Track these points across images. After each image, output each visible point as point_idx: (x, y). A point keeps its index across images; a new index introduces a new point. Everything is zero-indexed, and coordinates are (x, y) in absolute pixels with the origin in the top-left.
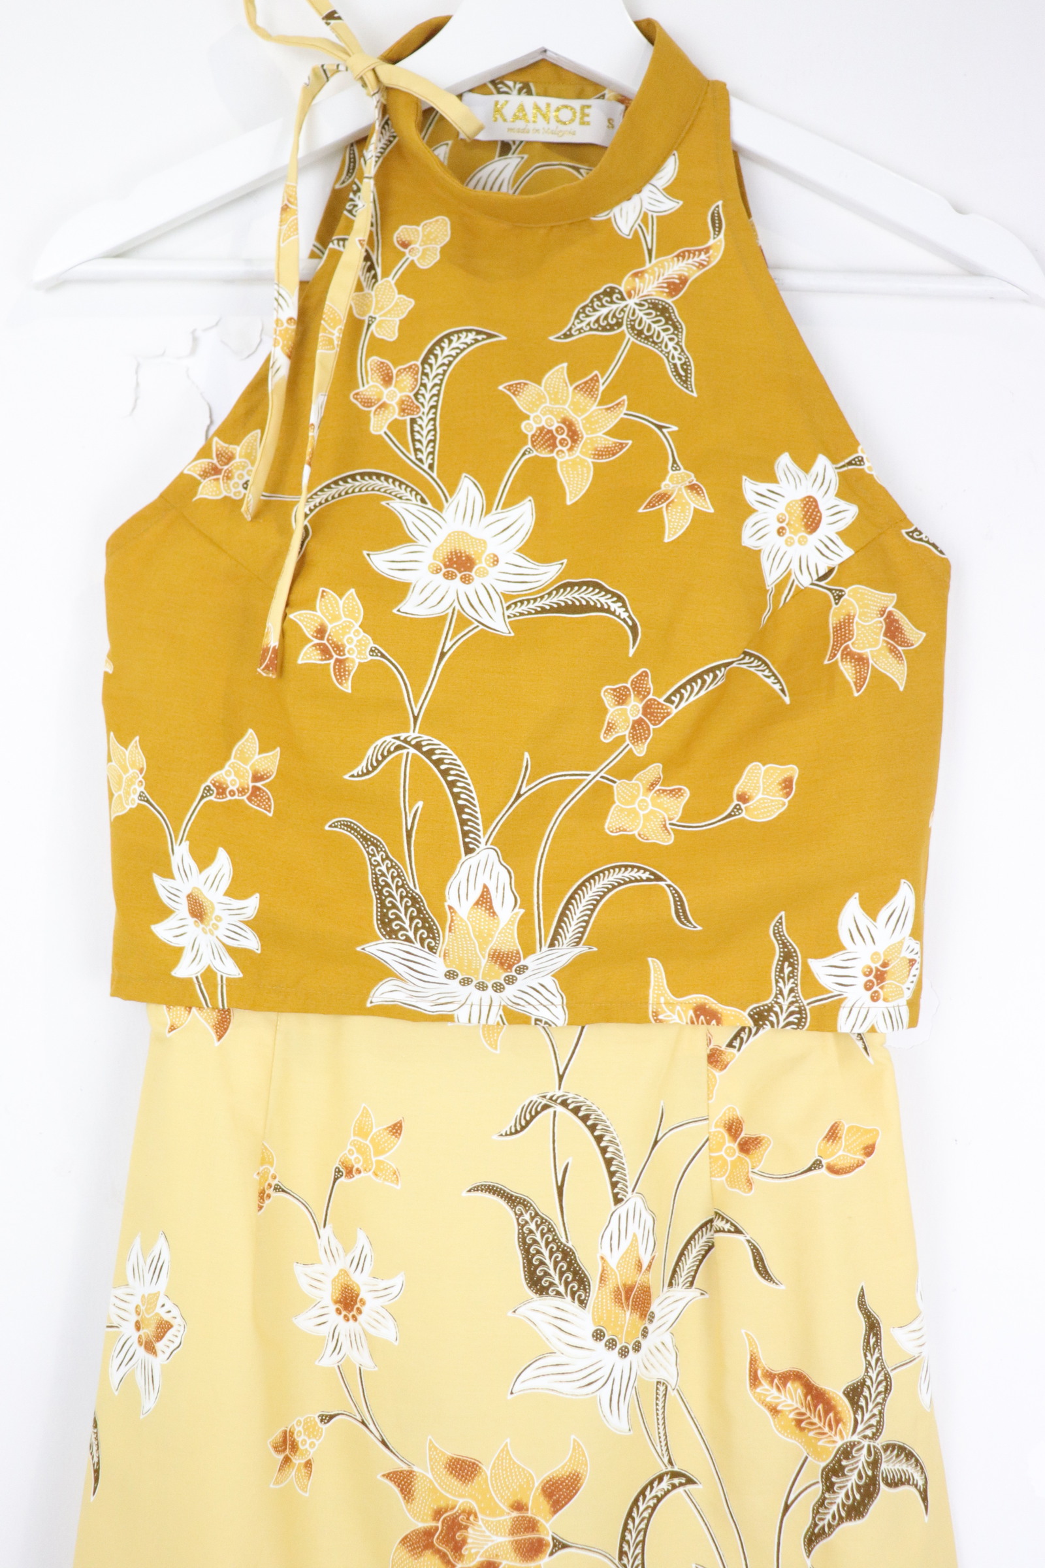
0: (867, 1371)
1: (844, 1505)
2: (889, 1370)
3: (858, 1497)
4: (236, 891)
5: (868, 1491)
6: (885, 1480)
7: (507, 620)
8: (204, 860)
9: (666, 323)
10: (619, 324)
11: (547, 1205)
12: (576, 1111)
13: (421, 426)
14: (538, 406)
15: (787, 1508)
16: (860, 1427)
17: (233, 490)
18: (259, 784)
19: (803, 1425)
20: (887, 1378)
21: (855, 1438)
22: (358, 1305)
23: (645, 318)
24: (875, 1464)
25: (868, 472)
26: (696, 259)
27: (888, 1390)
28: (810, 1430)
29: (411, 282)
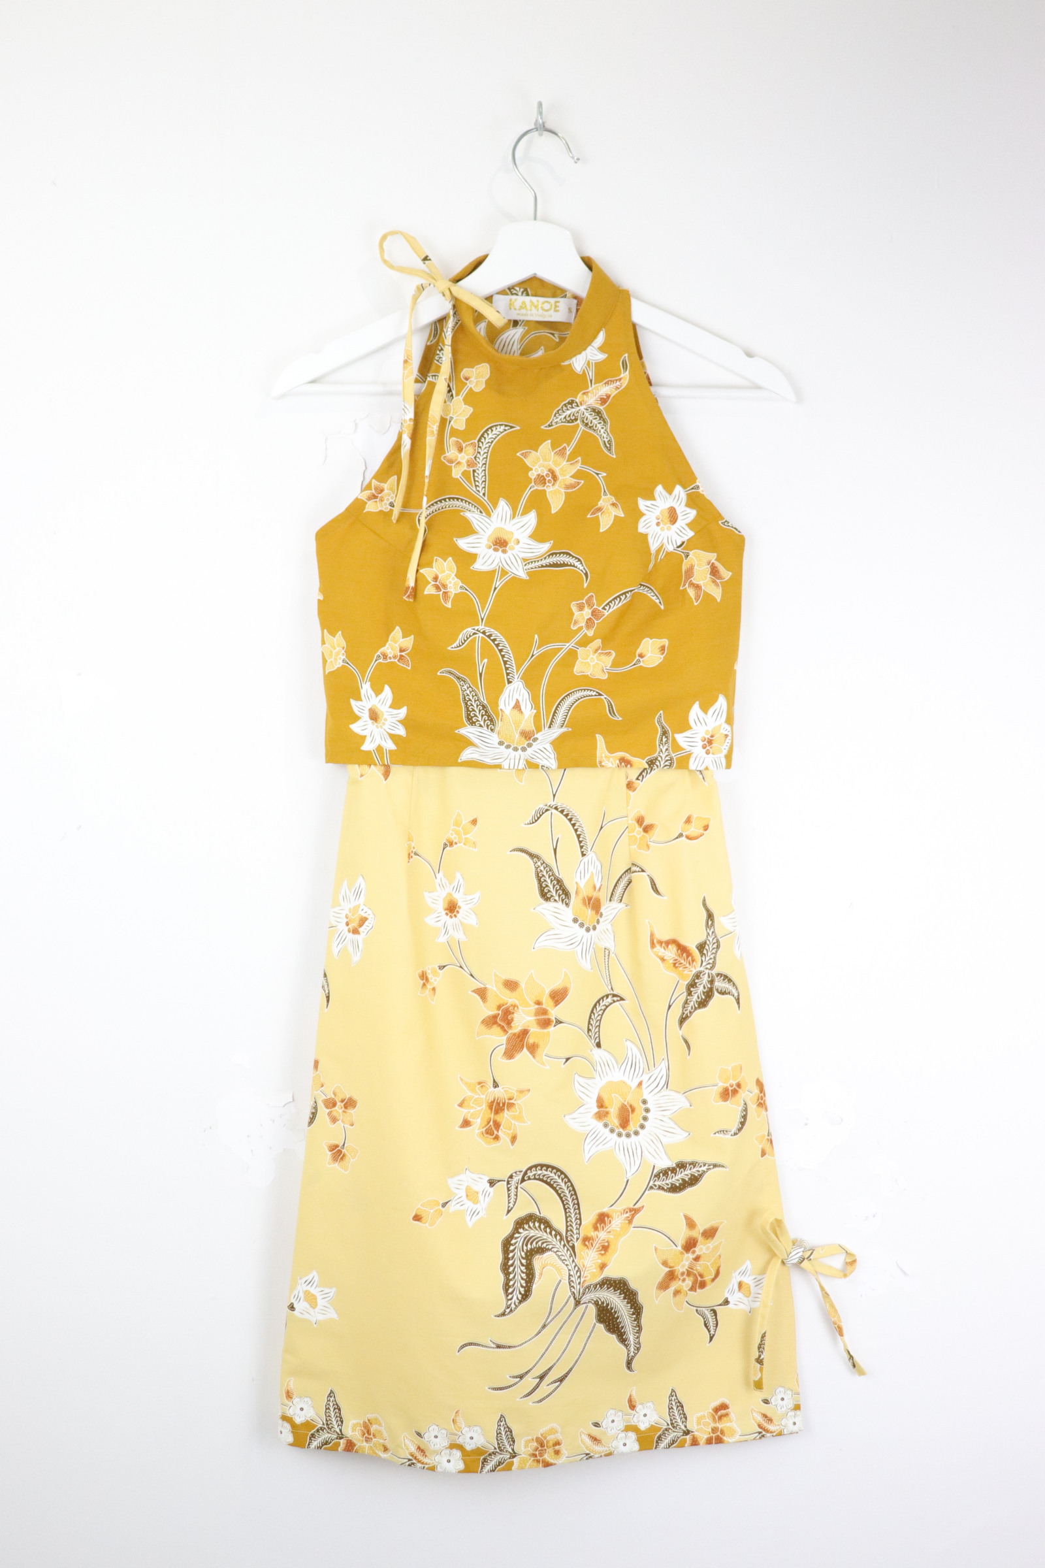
0: (707, 937)
1: (697, 1001)
2: (719, 937)
3: (703, 997)
4: (394, 705)
5: (709, 995)
6: (717, 990)
7: (525, 571)
8: (378, 691)
9: (600, 419)
10: (576, 420)
11: (548, 858)
12: (562, 812)
13: (478, 474)
14: (536, 463)
15: (670, 1007)
16: (704, 964)
17: (384, 507)
18: (403, 654)
19: (677, 965)
20: (718, 941)
21: (702, 969)
22: (457, 909)
23: (589, 416)
24: (712, 982)
25: (701, 492)
26: (615, 385)
27: (718, 947)
28: (680, 967)
29: (471, 398)
